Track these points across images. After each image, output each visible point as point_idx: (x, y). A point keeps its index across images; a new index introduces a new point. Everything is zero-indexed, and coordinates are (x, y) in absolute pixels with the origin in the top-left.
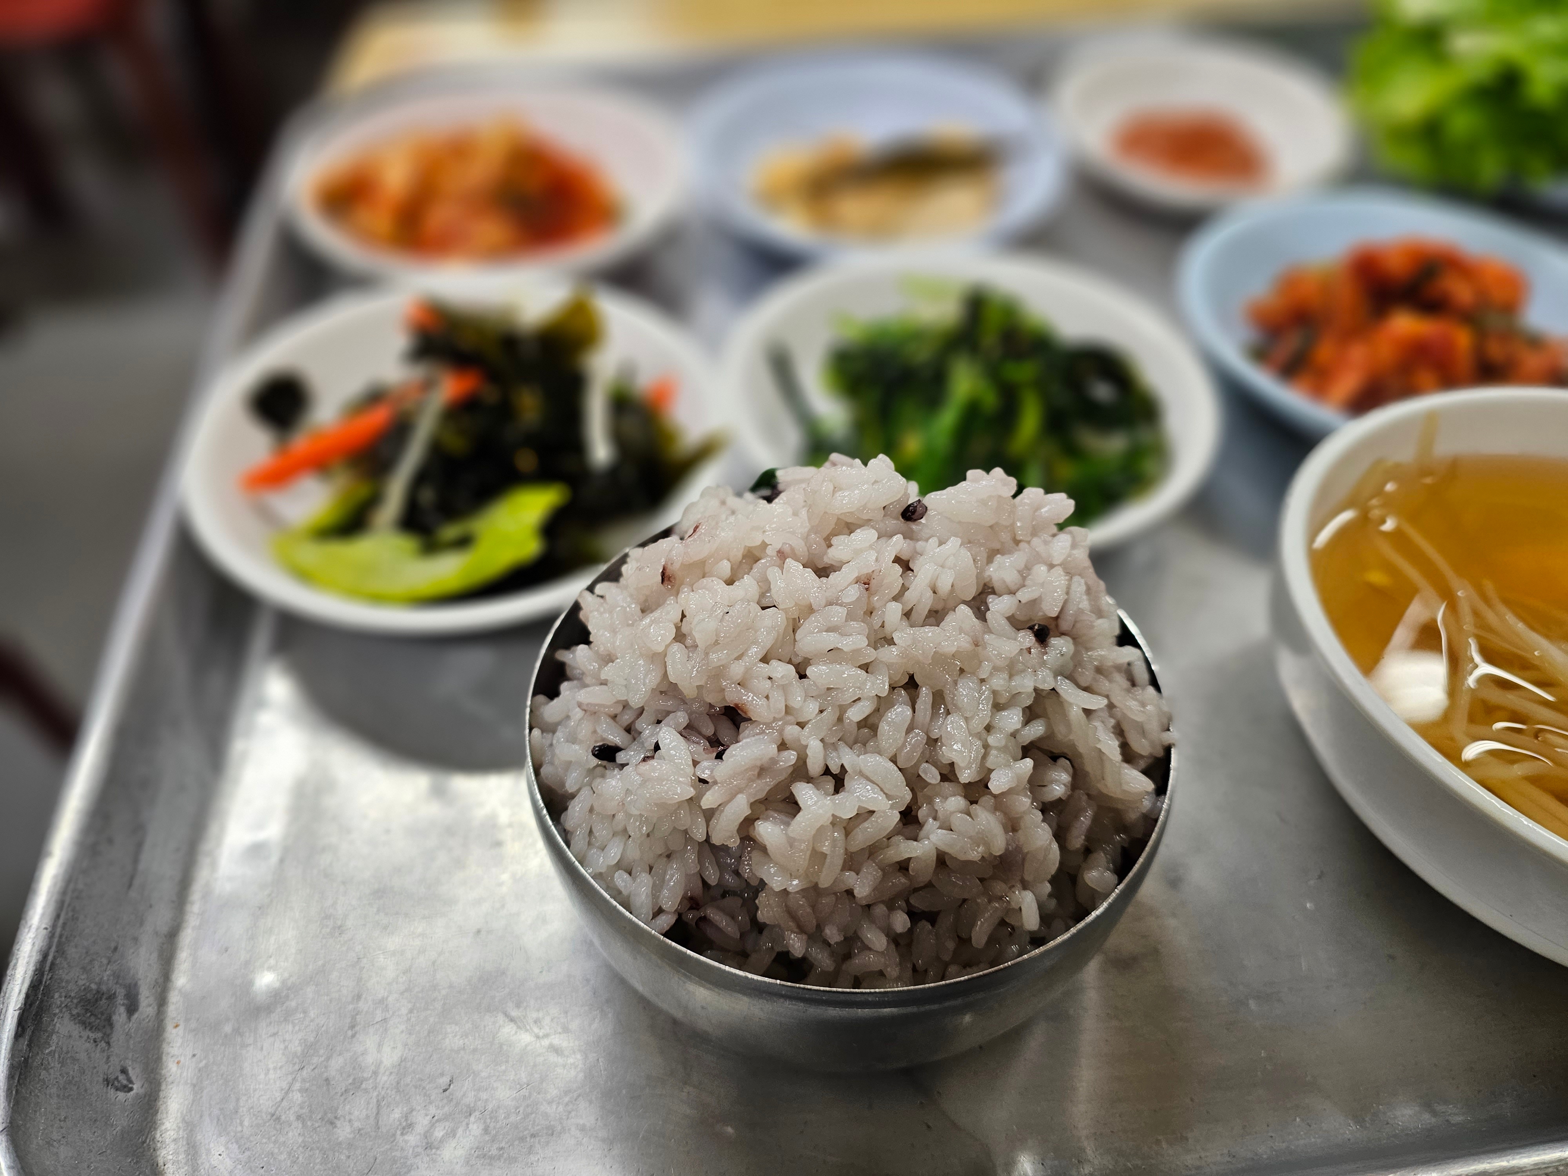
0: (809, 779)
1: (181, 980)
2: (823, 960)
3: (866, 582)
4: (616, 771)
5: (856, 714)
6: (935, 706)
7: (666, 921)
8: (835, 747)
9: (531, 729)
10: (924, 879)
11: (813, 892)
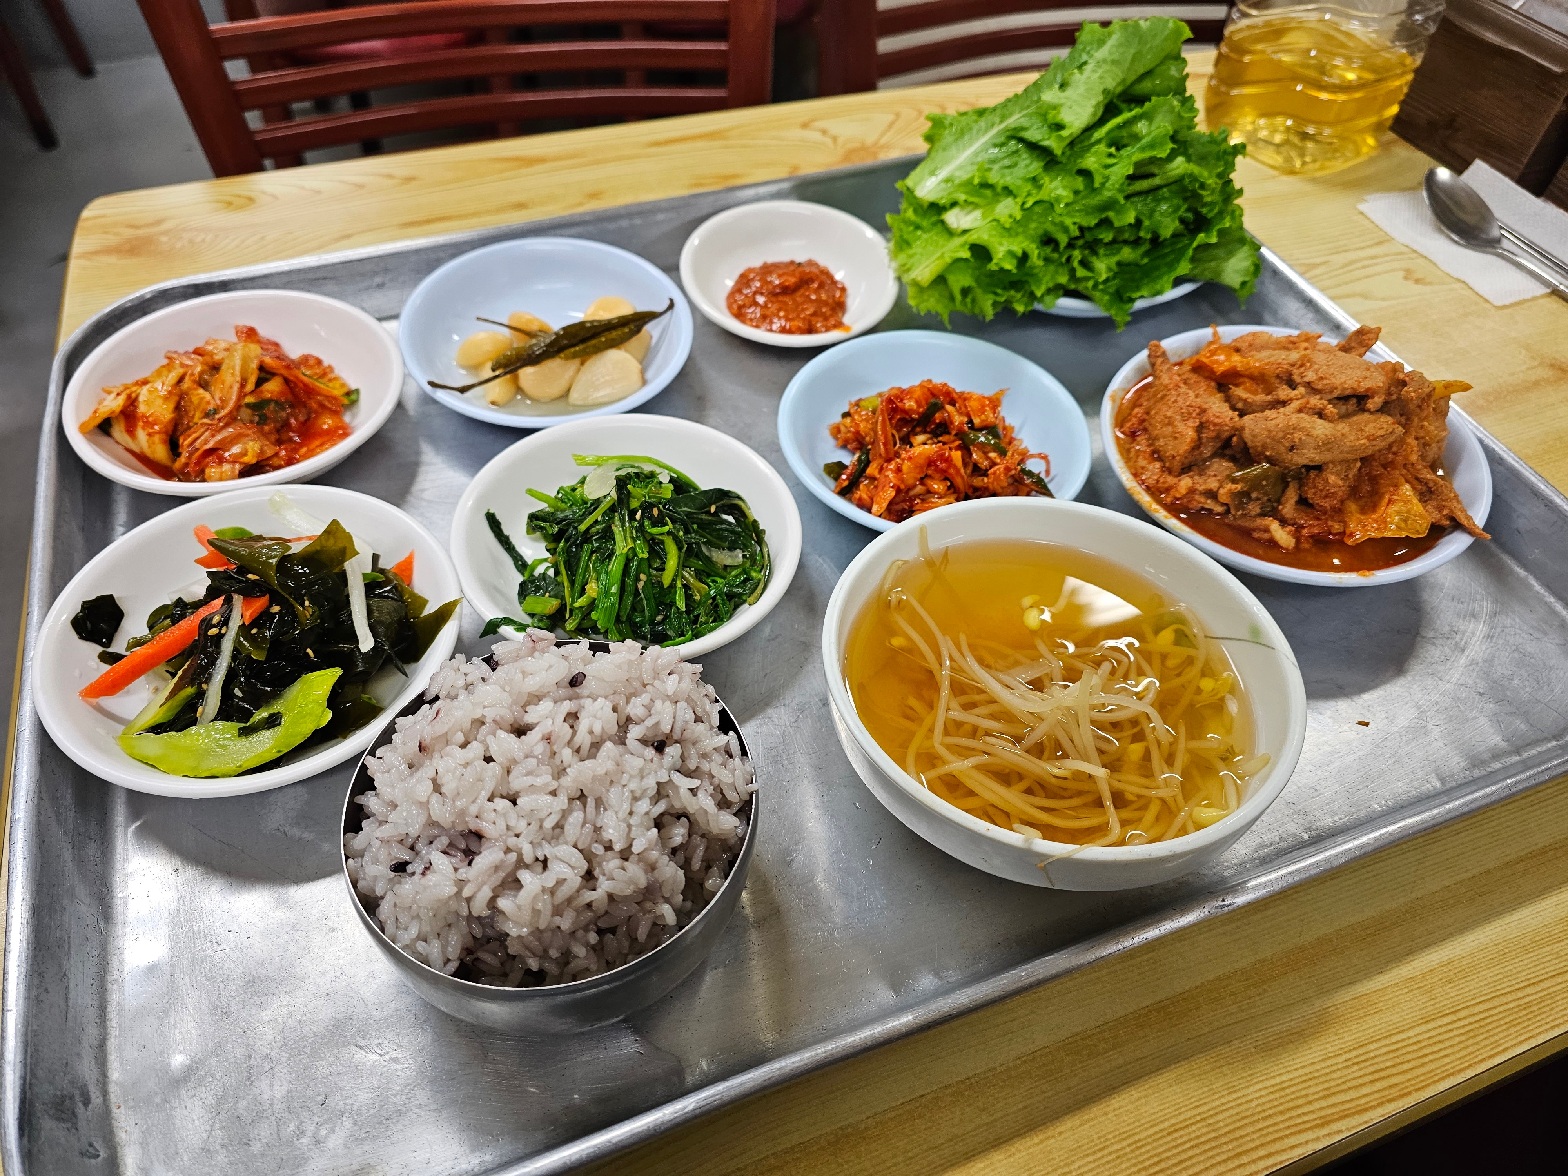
0: (527, 867)
1: (115, 1074)
2: (552, 968)
3: (548, 739)
4: (408, 879)
5: (549, 824)
6: (597, 807)
7: (453, 966)
8: (540, 844)
9: (347, 858)
10: (602, 911)
11: (537, 932)
